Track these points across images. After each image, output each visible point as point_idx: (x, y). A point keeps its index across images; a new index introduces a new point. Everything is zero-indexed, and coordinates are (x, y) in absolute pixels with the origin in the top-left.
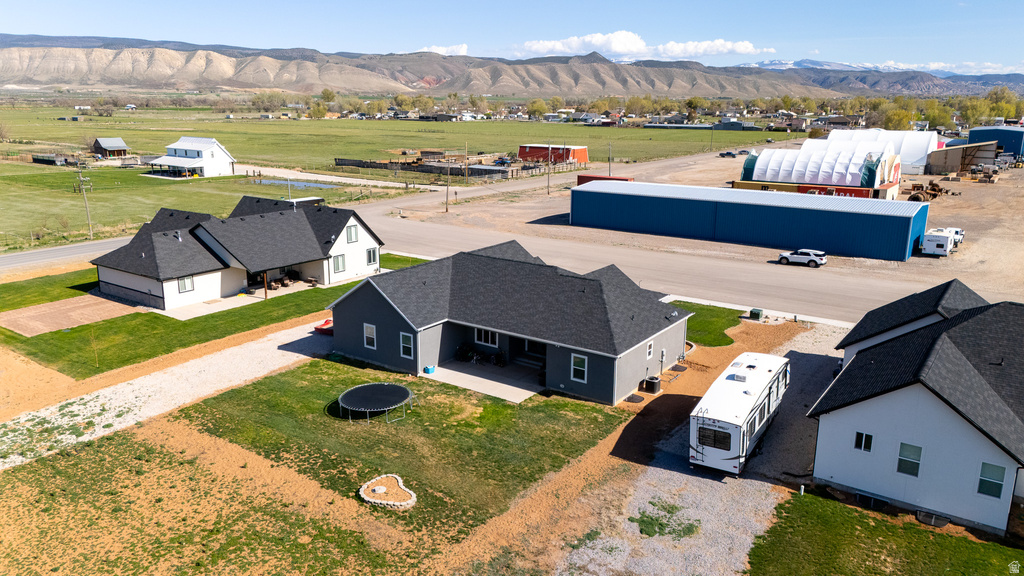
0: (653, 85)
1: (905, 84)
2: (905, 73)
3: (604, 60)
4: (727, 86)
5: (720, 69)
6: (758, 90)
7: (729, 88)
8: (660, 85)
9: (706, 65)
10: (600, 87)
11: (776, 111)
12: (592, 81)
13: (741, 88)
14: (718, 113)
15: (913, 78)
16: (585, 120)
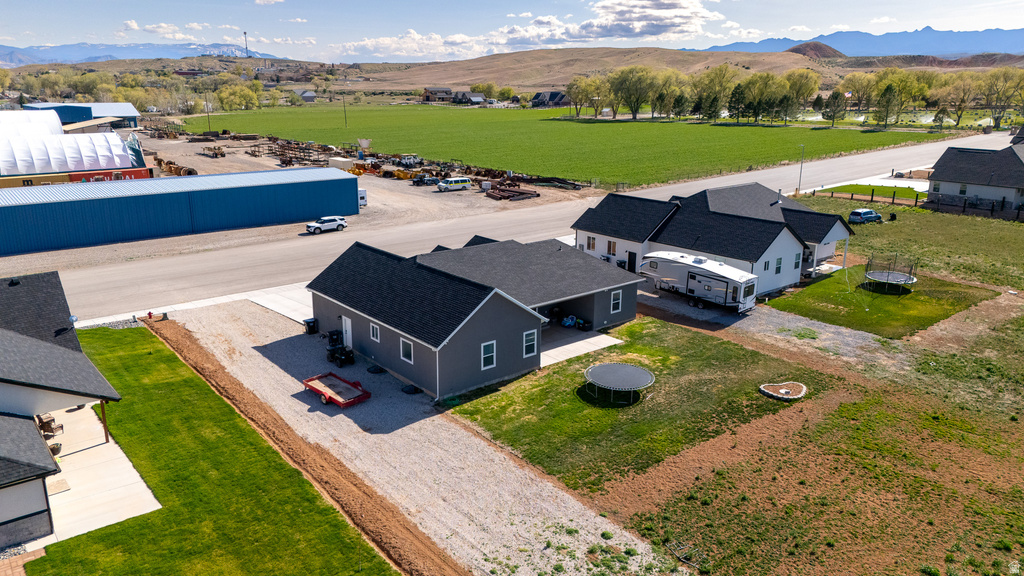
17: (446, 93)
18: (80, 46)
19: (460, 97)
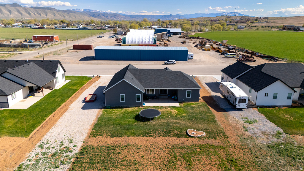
0: (40, 15)
1: (114, 17)
2: (114, 14)
3: (20, 6)
4: (66, 16)
5: (62, 10)
6: (75, 18)
7: (66, 17)
8: (43, 15)
9: (57, 9)
10: (21, 15)
11: (90, 24)
12: (17, 13)
13: (70, 17)
14: (72, 25)
15: (116, 15)
16: (30, 27)
17: (292, 27)
18: (196, 14)
19: (296, 28)
